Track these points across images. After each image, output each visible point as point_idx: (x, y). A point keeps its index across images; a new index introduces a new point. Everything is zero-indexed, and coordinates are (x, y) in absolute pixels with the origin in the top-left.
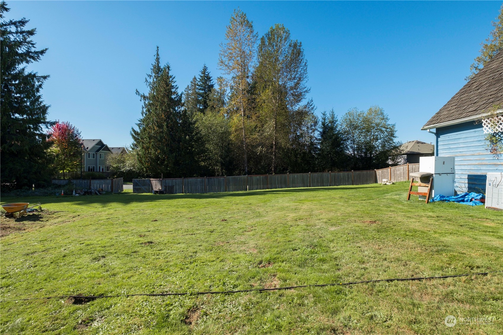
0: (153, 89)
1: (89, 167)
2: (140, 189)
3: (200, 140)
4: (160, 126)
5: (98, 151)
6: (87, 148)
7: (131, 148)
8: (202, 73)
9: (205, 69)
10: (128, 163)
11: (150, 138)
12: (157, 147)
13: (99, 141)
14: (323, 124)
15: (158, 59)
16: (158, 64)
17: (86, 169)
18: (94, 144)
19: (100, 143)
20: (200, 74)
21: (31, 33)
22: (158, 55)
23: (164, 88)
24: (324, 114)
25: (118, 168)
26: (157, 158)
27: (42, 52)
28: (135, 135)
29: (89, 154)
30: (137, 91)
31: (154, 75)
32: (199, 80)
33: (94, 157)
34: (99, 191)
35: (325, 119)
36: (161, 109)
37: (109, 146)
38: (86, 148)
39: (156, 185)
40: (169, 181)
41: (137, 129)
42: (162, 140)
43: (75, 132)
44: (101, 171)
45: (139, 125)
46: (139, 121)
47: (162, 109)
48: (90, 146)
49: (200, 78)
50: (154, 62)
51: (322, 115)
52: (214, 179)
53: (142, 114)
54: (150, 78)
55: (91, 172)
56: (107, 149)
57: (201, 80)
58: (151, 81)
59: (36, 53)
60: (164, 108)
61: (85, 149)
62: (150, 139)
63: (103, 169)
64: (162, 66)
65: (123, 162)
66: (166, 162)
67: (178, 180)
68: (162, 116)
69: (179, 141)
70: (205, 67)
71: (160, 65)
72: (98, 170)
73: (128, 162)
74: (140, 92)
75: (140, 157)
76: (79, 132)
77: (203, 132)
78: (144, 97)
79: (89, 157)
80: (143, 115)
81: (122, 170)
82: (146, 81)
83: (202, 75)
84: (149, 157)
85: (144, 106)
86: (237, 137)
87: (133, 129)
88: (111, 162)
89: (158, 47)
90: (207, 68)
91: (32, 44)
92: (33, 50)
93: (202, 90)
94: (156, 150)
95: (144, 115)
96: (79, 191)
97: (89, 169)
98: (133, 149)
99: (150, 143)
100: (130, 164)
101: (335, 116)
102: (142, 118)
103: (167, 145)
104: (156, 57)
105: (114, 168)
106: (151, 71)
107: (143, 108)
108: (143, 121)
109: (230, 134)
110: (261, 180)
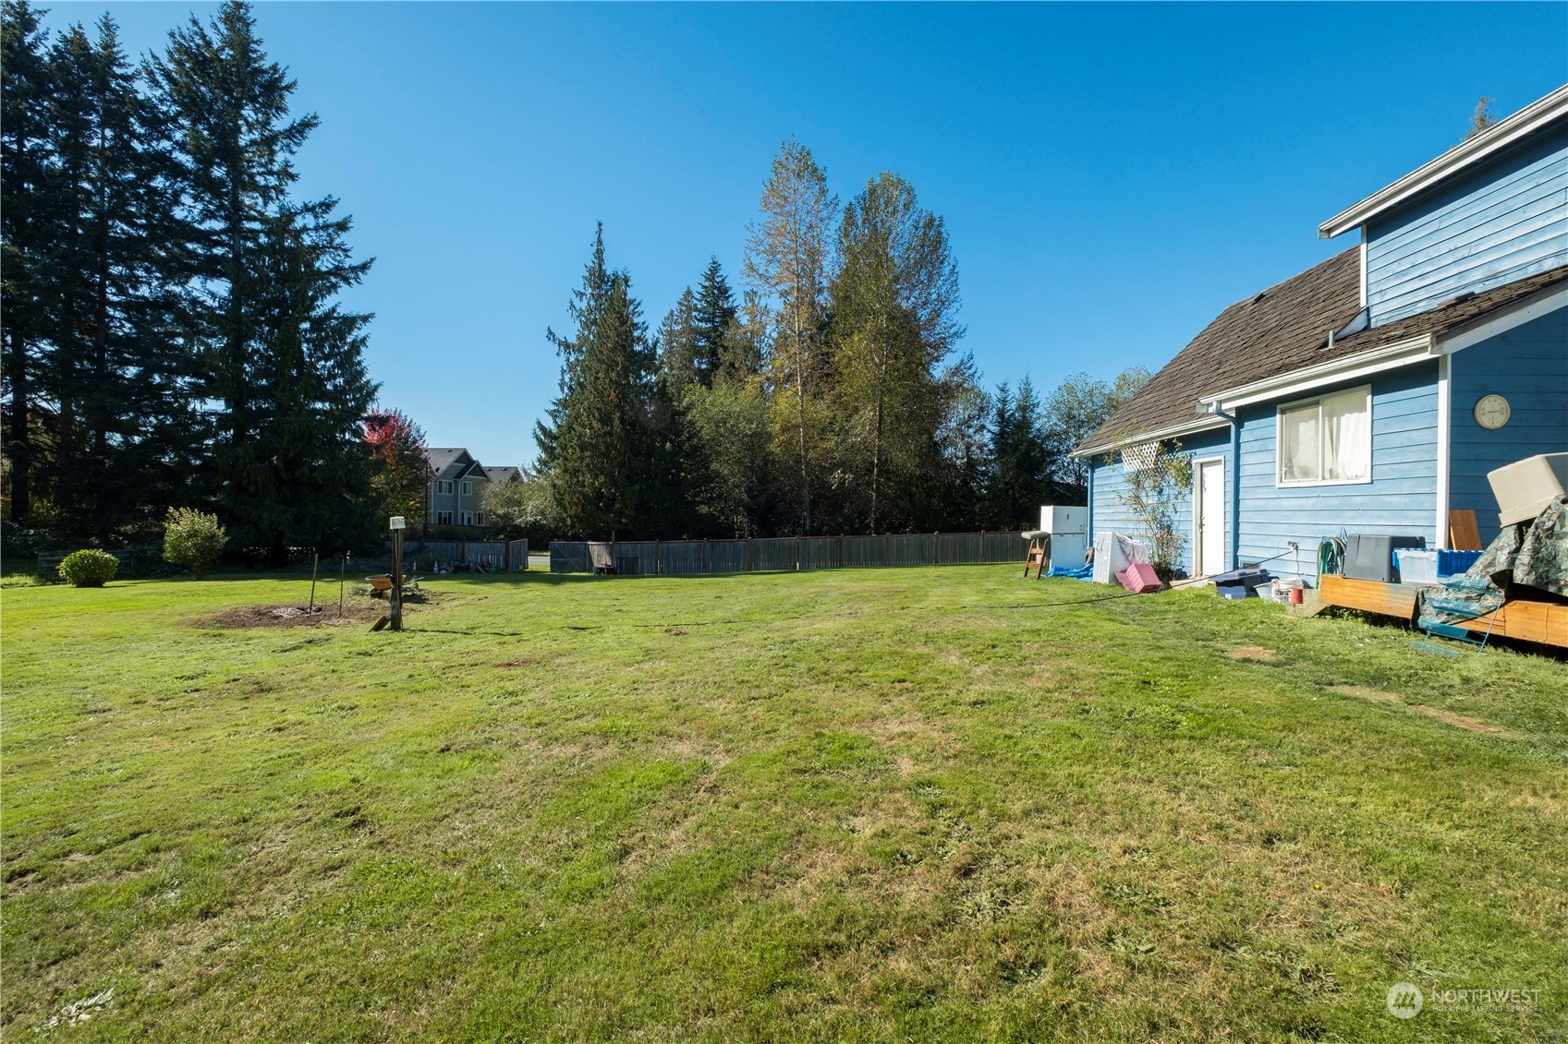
0: (586, 325)
1: (440, 514)
2: (565, 563)
3: (699, 454)
4: (605, 420)
5: (460, 475)
6: (437, 470)
7: (535, 467)
8: (707, 279)
9: (715, 268)
10: (530, 506)
11: (583, 447)
12: (599, 470)
13: (461, 452)
14: (1001, 414)
15: (599, 254)
16: (600, 266)
17: (433, 520)
18: (451, 459)
19: (464, 457)
20: (702, 281)
21: (342, 226)
22: (600, 242)
23: (616, 329)
24: (1003, 390)
25: (506, 517)
26: (599, 496)
27: (364, 267)
28: (548, 441)
29: (441, 483)
30: (550, 333)
31: (589, 291)
32: (698, 296)
33: (450, 492)
34: (483, 566)
35: (1004, 401)
36: (607, 381)
37: (484, 464)
38: (434, 469)
39: (599, 555)
40: (628, 547)
41: (549, 423)
42: (610, 453)
43: (414, 433)
44: (466, 523)
45: (554, 414)
46: (554, 403)
47: (611, 380)
48: (440, 464)
49: (701, 290)
50: (589, 260)
51: (998, 392)
52: (725, 545)
53: (562, 386)
54: (581, 300)
55: (443, 526)
56: (479, 470)
57: (704, 296)
58: (583, 305)
59: (353, 269)
60: (613, 375)
61: (432, 472)
62: (582, 451)
63: (469, 519)
64: (609, 269)
65: (519, 503)
66: (618, 505)
67: (648, 546)
68: (609, 396)
69: (648, 456)
70: (714, 263)
71: (604, 267)
72: (460, 522)
73: (531, 503)
74: (557, 336)
75: (559, 493)
76: (422, 432)
77: (707, 432)
78: (567, 346)
79: (440, 491)
80: (562, 390)
81: (518, 521)
82: (572, 306)
83: (707, 284)
84: (579, 492)
85: (565, 368)
86: (787, 445)
87: (539, 423)
88: (492, 502)
89: (600, 225)
90: (719, 265)
91: (345, 251)
92: (347, 263)
93: (707, 321)
94: (596, 477)
95: (566, 389)
96: (445, 565)
97: (440, 519)
98: (539, 471)
99: (582, 459)
100: (534, 508)
101: (1034, 393)
102: (561, 396)
103: (621, 465)
104: (595, 247)
105: (498, 516)
106: (582, 282)
107: (563, 372)
108: (563, 404)
109: (770, 437)
110: (828, 546)
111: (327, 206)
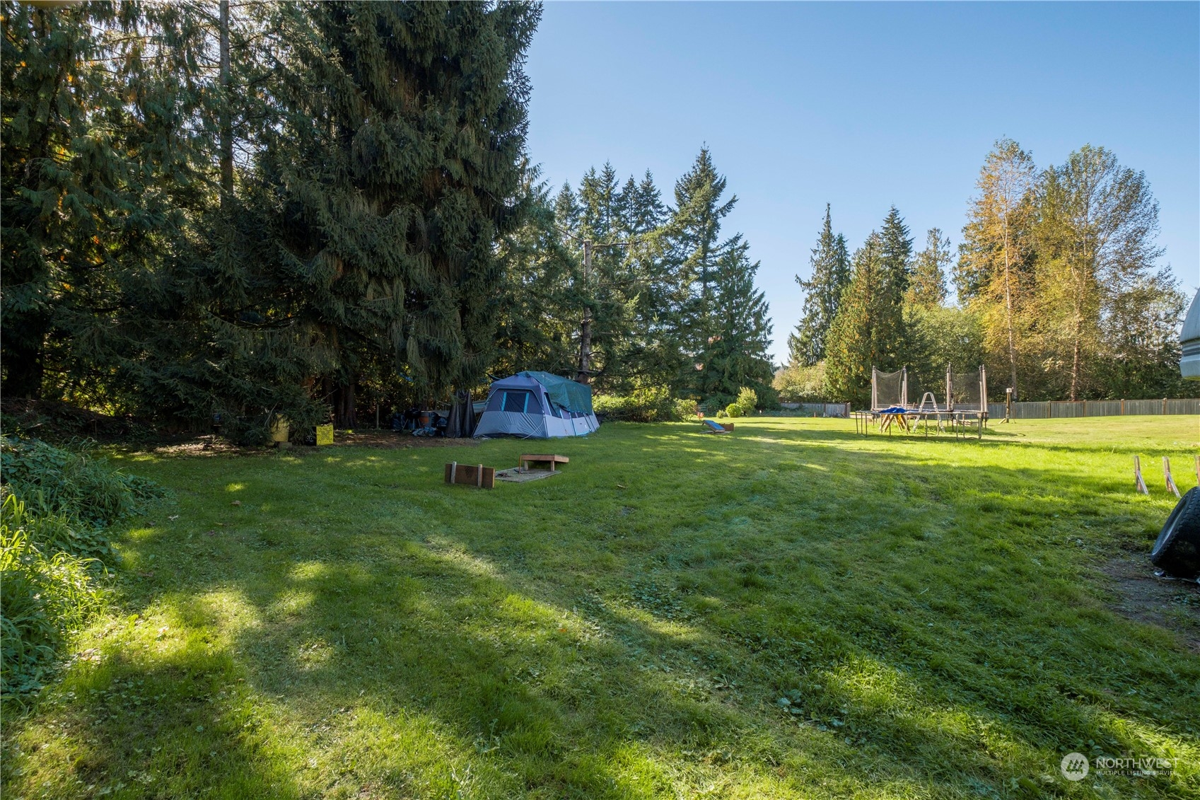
0: (819, 270)
8: (888, 222)
9: (894, 214)
15: (828, 223)
16: (829, 231)
20: (884, 224)
22: (828, 216)
30: (798, 278)
31: (822, 248)
41: (798, 335)
45: (799, 328)
46: (800, 321)
50: (821, 228)
53: (805, 309)
54: (816, 254)
57: (885, 235)
58: (818, 258)
64: (835, 233)
70: (894, 210)
71: (831, 232)
74: (802, 280)
78: (808, 285)
81: (801, 394)
82: (811, 259)
83: (888, 226)
87: (792, 334)
89: (829, 205)
90: (898, 211)
93: (886, 252)
95: (808, 312)
100: (812, 387)
102: (804, 316)
104: (825, 220)
105: (787, 391)
106: (816, 242)
107: (806, 301)
108: (804, 321)
109: (984, 338)
111: (737, 238)
